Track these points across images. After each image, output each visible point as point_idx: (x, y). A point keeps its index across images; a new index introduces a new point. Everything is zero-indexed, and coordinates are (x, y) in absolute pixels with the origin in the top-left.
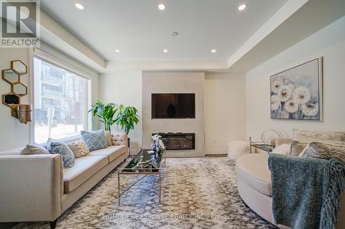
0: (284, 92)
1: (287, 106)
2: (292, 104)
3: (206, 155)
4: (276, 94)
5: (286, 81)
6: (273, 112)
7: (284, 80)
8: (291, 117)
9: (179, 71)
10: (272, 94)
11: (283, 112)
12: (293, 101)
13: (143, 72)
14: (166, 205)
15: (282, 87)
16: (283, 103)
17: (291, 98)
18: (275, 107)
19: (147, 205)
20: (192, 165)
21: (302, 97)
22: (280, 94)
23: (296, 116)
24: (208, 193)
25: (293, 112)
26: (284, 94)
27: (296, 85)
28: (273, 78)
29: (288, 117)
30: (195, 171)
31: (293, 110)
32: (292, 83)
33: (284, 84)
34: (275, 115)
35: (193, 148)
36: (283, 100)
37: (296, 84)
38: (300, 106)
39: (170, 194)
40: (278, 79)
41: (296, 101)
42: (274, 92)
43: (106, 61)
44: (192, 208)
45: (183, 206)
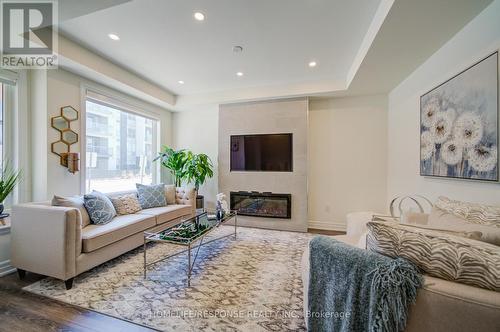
0: (440, 126)
1: (444, 153)
2: (452, 148)
3: (310, 231)
4: (429, 129)
5: (444, 104)
6: (423, 163)
7: (441, 102)
8: (451, 173)
9: (270, 101)
10: (423, 129)
11: (438, 164)
12: (454, 142)
13: (221, 106)
14: (195, 290)
15: (438, 115)
16: (438, 146)
17: (451, 137)
18: (428, 153)
19: (174, 285)
20: (278, 241)
21: (469, 134)
22: (433, 130)
23: (459, 172)
24: (266, 286)
25: (454, 163)
26: (440, 129)
27: (459, 110)
28: (425, 99)
29: (445, 174)
30: (273, 251)
31: (453, 159)
32: (452, 105)
33: (441, 109)
34: (426, 169)
35: (289, 216)
36: (440, 140)
37: (459, 108)
38: (465, 150)
39: (211, 278)
40: (432, 100)
41: (459, 141)
42: (426, 125)
43: (175, 96)
44: (226, 302)
45: (217, 296)
